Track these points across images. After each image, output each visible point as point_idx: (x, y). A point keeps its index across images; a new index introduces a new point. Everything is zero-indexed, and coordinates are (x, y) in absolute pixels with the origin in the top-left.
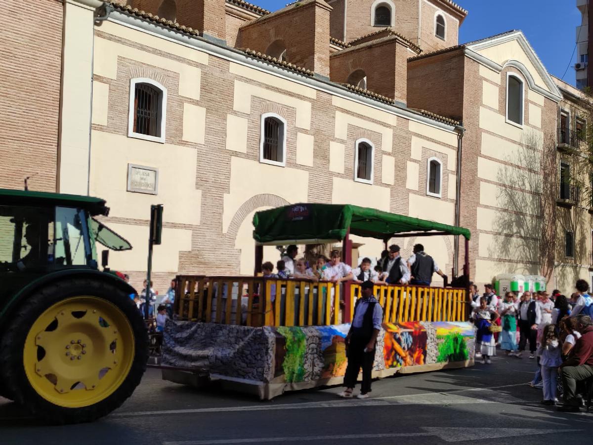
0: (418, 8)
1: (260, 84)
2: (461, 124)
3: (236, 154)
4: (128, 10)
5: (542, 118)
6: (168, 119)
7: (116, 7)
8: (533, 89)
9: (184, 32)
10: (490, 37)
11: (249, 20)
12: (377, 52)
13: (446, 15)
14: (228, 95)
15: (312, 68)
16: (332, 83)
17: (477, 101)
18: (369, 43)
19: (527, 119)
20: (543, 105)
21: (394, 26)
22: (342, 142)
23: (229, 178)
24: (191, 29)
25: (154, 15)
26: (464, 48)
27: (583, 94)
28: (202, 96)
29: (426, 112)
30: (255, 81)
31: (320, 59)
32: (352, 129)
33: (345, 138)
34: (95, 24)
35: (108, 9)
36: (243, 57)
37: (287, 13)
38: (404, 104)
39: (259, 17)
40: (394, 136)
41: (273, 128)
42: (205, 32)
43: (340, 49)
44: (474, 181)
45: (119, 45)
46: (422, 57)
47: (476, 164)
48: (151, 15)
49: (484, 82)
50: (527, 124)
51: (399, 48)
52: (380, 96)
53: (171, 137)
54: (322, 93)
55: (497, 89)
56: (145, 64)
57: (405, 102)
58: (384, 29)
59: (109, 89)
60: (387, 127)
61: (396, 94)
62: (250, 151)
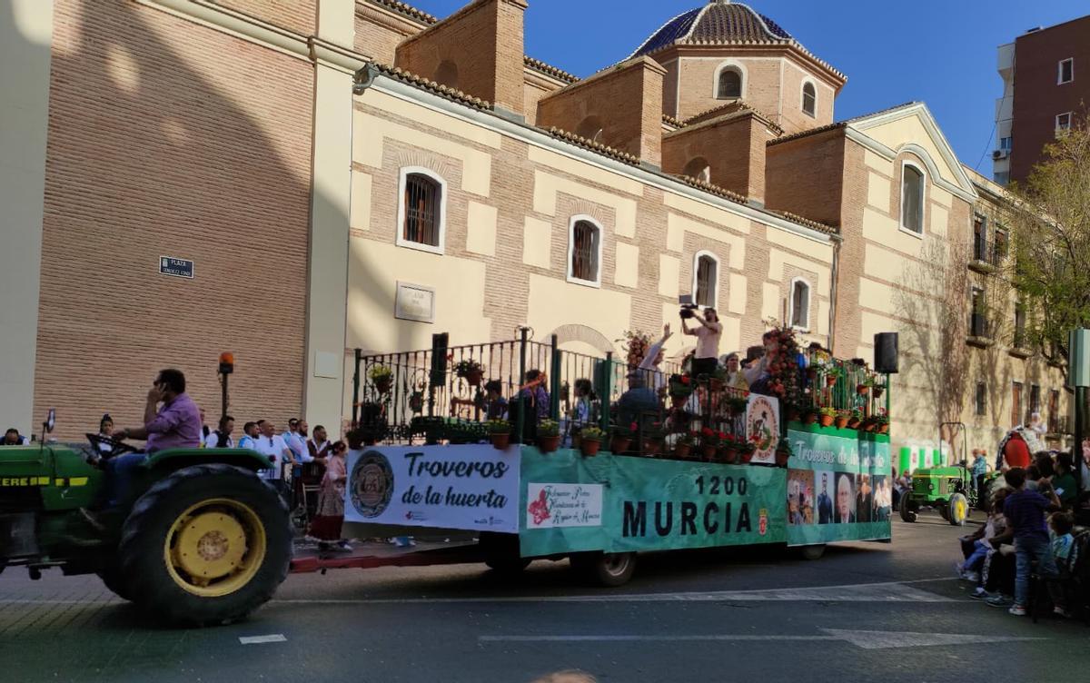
0: (779, 73)
1: (569, 176)
2: (838, 232)
3: (536, 270)
4: (398, 73)
5: (949, 224)
6: (448, 223)
7: (382, 69)
8: (937, 184)
9: (471, 105)
10: (882, 111)
11: (552, 90)
12: (724, 132)
13: (817, 83)
14: (526, 189)
15: (638, 154)
16: (665, 175)
17: (861, 200)
18: (714, 120)
19: (929, 225)
20: (950, 207)
21: (745, 97)
22: (677, 255)
23: (526, 302)
24: (478, 100)
25: (431, 80)
26: (844, 126)
27: (1005, 192)
28: (492, 191)
29: (791, 214)
30: (562, 172)
31: (649, 141)
32: (691, 239)
33: (680, 249)
34: (355, 92)
35: (371, 73)
36: (549, 139)
37: (604, 79)
38: (760, 204)
39: (565, 85)
40: (747, 247)
41: (584, 234)
42: (496, 104)
43: (673, 130)
44: (854, 310)
45: (385, 121)
46: (786, 140)
47: (857, 287)
48: (426, 81)
49: (871, 174)
50: (929, 232)
51: (755, 125)
52: (729, 192)
53: (452, 246)
54: (649, 188)
55: (888, 184)
56: (418, 148)
57: (762, 201)
58: (732, 101)
59: (373, 182)
60: (737, 235)
61: (751, 190)
62: (556, 266)
